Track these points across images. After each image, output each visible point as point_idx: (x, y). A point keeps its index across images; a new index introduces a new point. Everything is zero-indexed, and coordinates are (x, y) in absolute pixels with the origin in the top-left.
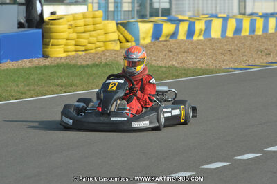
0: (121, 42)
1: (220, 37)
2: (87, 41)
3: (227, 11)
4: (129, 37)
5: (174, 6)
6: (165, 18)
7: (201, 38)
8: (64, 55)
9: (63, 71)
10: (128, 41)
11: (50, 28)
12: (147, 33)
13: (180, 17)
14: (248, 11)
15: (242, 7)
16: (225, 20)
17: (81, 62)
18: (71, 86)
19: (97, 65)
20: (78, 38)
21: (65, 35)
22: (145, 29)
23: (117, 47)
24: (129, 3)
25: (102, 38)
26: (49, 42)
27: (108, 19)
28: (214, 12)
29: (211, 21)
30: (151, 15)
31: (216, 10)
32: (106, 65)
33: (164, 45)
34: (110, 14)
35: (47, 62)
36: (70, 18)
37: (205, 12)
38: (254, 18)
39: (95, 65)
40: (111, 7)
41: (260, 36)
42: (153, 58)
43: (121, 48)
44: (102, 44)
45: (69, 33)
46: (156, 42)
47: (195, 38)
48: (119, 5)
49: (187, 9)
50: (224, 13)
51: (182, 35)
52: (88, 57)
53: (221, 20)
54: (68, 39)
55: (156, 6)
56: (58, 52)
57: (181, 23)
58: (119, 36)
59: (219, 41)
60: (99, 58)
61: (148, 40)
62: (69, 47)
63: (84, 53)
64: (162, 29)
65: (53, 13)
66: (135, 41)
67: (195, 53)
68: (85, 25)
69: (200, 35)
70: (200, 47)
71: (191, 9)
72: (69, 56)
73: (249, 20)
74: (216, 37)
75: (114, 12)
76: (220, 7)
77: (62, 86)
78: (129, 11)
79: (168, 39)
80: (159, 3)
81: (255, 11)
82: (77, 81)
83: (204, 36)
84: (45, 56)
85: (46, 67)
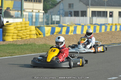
0: (37, 35)
1: (80, 34)
2: (22, 34)
3: (84, 22)
4: (41, 33)
5: (61, 20)
6: (58, 25)
7: (72, 34)
8: (12, 40)
9: (11, 47)
10: (40, 35)
11: (6, 28)
12: (48, 31)
13: (64, 25)
14: (94, 23)
15: (91, 21)
16: (83, 26)
17: (19, 43)
18: (14, 54)
19: (26, 45)
20: (18, 33)
21: (12, 31)
22: (48, 29)
23: (35, 37)
24: (42, 18)
25: (28, 33)
26: (5, 34)
27: (32, 25)
28: (79, 23)
29: (77, 26)
30: (51, 24)
31: (80, 22)
32: (30, 44)
33: (56, 36)
34: (33, 23)
35: (4, 43)
37: (75, 23)
38: (95, 25)
39: (25, 45)
40: (34, 20)
41: (98, 33)
42: (51, 42)
43: (37, 37)
44: (28, 36)
46: (53, 35)
47: (70, 34)
48: (38, 19)
49: (67, 21)
50: (83, 23)
51: (64, 32)
52: (22, 41)
53: (81, 26)
54: (13, 33)
55: (54, 20)
56: (9, 39)
57: (64, 27)
58: (36, 32)
59: (80, 35)
60: (27, 42)
61: (49, 34)
62: (14, 37)
63: (20, 39)
65: (7, 22)
66: (43, 35)
67: (69, 40)
68: (21, 27)
69: (72, 32)
70: (71, 37)
71: (69, 21)
73: (93, 26)
74: (79, 34)
75: (35, 22)
76: (82, 21)
77: (10, 53)
78: (42, 22)
79: (58, 34)
80: (55, 18)
81: (97, 23)
82: (16, 51)
83: (73, 33)
84: (4, 40)
85: (3, 45)
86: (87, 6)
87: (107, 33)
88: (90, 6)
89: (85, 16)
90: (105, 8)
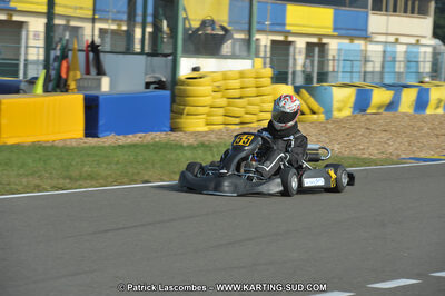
2: (243, 110)
4: (315, 106)
8: (206, 129)
10: (314, 113)
11: (185, 90)
12: (344, 102)
20: (229, 105)
21: (207, 100)
22: (342, 96)
25: (268, 106)
26: (183, 109)
35: (174, 136)
36: (219, 77)
44: (268, 115)
45: (214, 98)
46: (359, 115)
47: (429, 111)
51: (406, 106)
54: (212, 107)
56: (196, 124)
57: (406, 89)
61: (347, 112)
62: (214, 118)
63: (238, 127)
64: (370, 97)
65: (195, 69)
66: (325, 113)
68: (242, 88)
69: (438, 107)
72: (212, 131)
79: (381, 111)
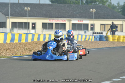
1: (3, 43)
41: (24, 43)
74: (1, 43)
86: (7, 17)
87: (35, 43)
88: (10, 17)
89: (4, 27)
90: (27, 19)
